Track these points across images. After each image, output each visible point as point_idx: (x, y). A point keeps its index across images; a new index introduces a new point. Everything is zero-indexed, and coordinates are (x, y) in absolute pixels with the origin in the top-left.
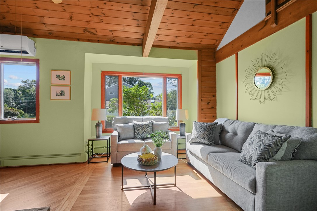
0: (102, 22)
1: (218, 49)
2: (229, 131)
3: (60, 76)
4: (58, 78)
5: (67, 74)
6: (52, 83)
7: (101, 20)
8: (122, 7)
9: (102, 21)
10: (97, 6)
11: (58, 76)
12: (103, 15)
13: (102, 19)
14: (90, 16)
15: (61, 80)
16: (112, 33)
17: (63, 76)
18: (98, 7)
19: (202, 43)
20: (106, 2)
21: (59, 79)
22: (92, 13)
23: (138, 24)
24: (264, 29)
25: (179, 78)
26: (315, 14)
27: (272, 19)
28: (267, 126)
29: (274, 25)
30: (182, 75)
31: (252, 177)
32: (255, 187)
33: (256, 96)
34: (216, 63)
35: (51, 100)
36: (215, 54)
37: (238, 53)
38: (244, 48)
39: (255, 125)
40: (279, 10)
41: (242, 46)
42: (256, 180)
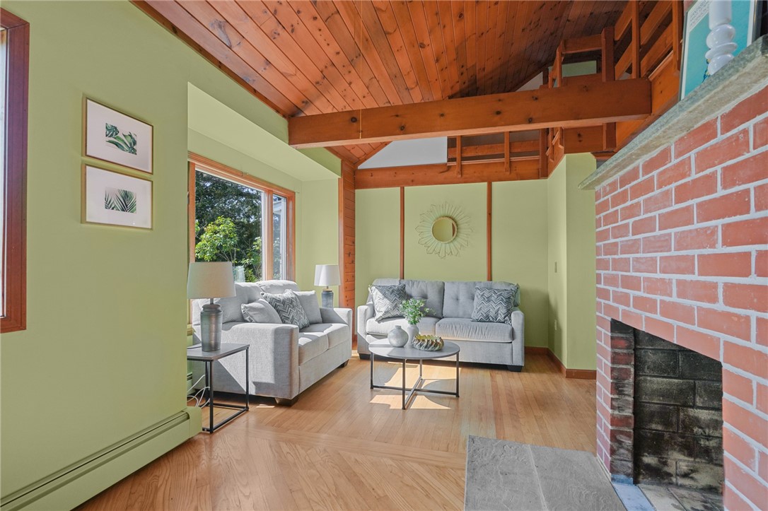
0: (274, 38)
1: (360, 167)
2: (413, 294)
3: (120, 135)
4: (112, 139)
5: (142, 133)
6: (88, 154)
7: (275, 33)
8: (328, 45)
9: (276, 36)
10: (300, 10)
11: (112, 131)
12: (289, 30)
13: (279, 34)
14: (266, 12)
15: (123, 149)
16: (265, 69)
17: (131, 136)
18: (299, 12)
19: (352, 151)
20: (318, 17)
21: (117, 144)
22: (275, 11)
23: (317, 83)
24: (446, 174)
25: (290, 197)
26: (495, 184)
27: (458, 169)
28: (466, 284)
29: (460, 176)
30: (296, 194)
31: (510, 328)
32: (513, 335)
33: (433, 249)
34: (355, 189)
35: (84, 225)
36: (354, 172)
37: (405, 188)
38: (417, 184)
39: (444, 283)
40: (465, 163)
41: (413, 181)
42: (513, 329)
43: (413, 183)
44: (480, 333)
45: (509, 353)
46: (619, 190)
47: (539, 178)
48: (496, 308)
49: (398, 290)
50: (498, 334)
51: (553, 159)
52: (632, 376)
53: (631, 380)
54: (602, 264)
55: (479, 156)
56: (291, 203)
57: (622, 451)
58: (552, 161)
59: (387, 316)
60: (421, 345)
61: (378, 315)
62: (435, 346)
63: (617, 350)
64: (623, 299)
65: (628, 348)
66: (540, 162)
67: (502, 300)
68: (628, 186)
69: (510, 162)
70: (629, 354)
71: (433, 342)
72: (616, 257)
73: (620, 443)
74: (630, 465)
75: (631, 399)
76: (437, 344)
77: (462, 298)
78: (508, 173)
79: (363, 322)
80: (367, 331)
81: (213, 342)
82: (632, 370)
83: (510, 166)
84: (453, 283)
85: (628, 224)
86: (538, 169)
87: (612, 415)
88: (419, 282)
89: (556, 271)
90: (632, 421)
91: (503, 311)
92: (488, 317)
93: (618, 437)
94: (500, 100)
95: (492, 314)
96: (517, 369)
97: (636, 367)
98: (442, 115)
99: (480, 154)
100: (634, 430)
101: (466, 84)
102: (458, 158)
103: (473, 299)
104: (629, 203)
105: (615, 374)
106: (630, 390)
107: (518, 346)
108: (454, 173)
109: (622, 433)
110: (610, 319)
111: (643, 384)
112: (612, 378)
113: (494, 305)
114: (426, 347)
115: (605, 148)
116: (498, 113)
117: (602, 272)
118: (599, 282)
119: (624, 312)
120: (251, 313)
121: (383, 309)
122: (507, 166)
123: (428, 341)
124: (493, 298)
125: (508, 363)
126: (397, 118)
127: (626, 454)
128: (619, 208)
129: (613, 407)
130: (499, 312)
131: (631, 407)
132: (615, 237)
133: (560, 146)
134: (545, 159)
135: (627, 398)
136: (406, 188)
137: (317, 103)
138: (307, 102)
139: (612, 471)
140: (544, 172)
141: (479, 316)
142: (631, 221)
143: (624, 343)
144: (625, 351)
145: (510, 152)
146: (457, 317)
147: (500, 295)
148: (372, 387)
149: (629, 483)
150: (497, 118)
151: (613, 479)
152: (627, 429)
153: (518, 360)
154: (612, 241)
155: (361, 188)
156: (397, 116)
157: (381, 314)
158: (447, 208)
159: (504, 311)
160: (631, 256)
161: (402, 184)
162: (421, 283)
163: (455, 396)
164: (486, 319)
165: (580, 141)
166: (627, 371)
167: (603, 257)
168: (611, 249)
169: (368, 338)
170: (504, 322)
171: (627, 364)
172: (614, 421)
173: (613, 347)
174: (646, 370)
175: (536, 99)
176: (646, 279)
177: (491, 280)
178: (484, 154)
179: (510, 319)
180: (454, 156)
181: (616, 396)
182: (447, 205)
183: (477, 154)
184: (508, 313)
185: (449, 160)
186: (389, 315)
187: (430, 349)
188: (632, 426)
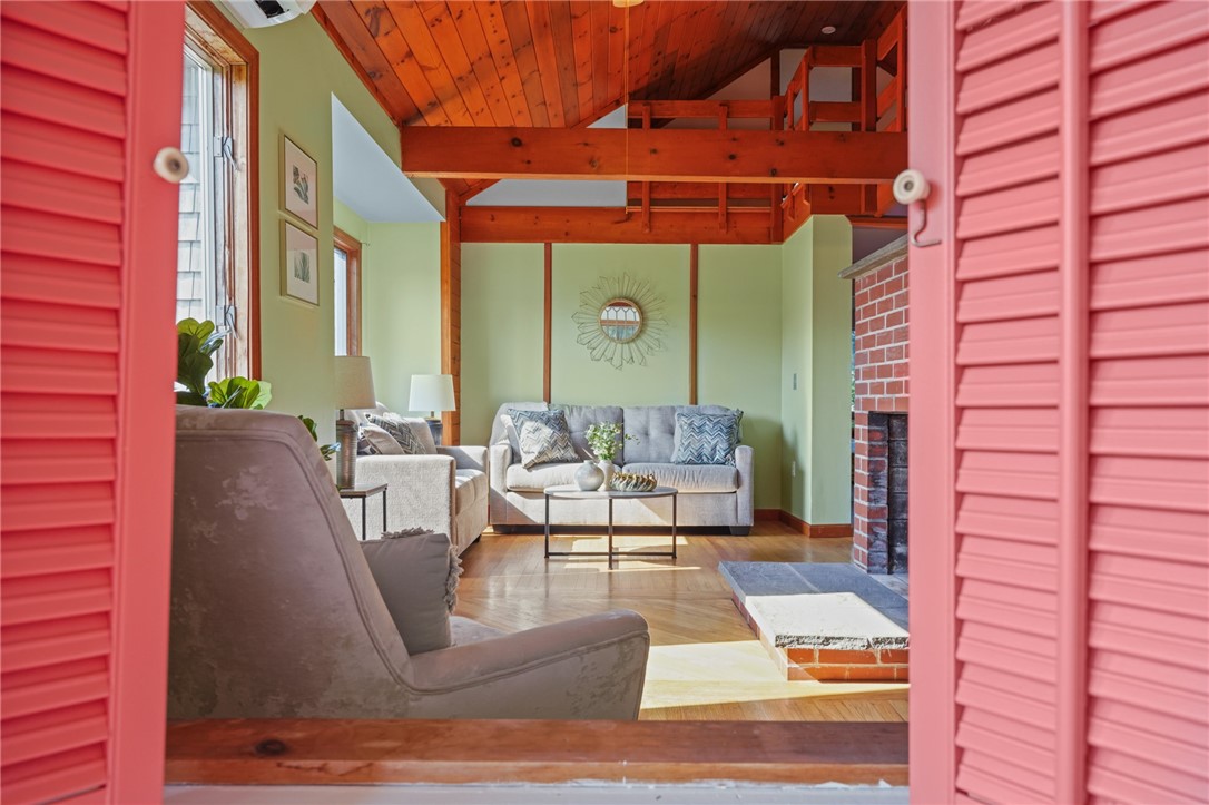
0: (433, 27)
1: (470, 203)
3: (300, 179)
4: (296, 186)
5: (311, 173)
6: (285, 205)
7: (437, 19)
8: (495, 32)
9: (437, 23)
11: (296, 174)
12: (455, 17)
15: (302, 198)
16: (402, 62)
17: (305, 178)
21: (298, 191)
23: (460, 78)
24: (625, 226)
25: (353, 253)
26: (702, 247)
27: (645, 219)
28: (660, 409)
29: (647, 231)
30: (364, 246)
31: (733, 470)
32: (738, 481)
33: (601, 353)
34: (461, 241)
35: (284, 299)
36: (460, 209)
37: (553, 244)
38: (574, 240)
39: (622, 410)
40: (656, 209)
41: (567, 234)
42: (738, 471)
43: (568, 237)
44: (691, 479)
45: (732, 507)
46: (877, 284)
47: (769, 243)
48: (713, 443)
49: (556, 418)
50: (716, 482)
51: (793, 217)
52: (886, 468)
53: (886, 471)
54: (860, 359)
55: (678, 199)
56: (355, 263)
57: (878, 542)
58: (790, 218)
59: (541, 460)
60: (627, 484)
61: (526, 459)
62: (648, 484)
63: (873, 443)
64: (877, 389)
65: (883, 440)
66: (773, 216)
67: (721, 430)
68: (883, 282)
69: (728, 213)
70: (883, 447)
71: (644, 479)
72: (873, 349)
73: (876, 534)
74: (885, 555)
75: (885, 490)
76: (649, 482)
77: (654, 433)
78: (724, 231)
79: (500, 471)
80: (508, 486)
81: (347, 475)
82: (886, 461)
83: (727, 220)
84: (638, 408)
85: (883, 317)
86: (769, 228)
87: (869, 507)
88: (581, 408)
89: (795, 387)
90: (886, 512)
91: (722, 446)
92: (700, 456)
93: (874, 530)
94: (734, 140)
95: (707, 450)
96: (743, 531)
97: (889, 458)
98: (655, 151)
99: (680, 196)
100: (888, 520)
101: (658, 77)
102: (645, 200)
103: (673, 434)
104: (884, 298)
105: (872, 466)
106: (884, 482)
107: (744, 495)
108: (636, 225)
109: (877, 524)
110: (867, 412)
111: (896, 476)
112: (869, 471)
113: (709, 438)
114: (635, 486)
115: (863, 211)
116: (732, 157)
117: (861, 367)
118: (857, 378)
119: (881, 401)
120: (374, 441)
121: (536, 449)
122: (722, 219)
123: (638, 477)
124: (707, 428)
125: (731, 522)
126: (587, 148)
127: (881, 545)
128: (877, 301)
129: (869, 500)
130: (718, 448)
131: (886, 498)
132: (872, 330)
133: (805, 202)
134: (780, 213)
135: (882, 489)
136: (555, 246)
137: (448, 106)
138: (435, 104)
139: (869, 564)
140: (777, 234)
141: (686, 456)
142: (885, 314)
143: (879, 436)
144: (880, 443)
145: (727, 198)
146: (649, 462)
147: (718, 422)
148: (548, 555)
149: (884, 573)
150: (730, 164)
151: (869, 571)
152: (882, 521)
153: (745, 519)
154: (870, 333)
155: (472, 241)
156: (586, 144)
157: (533, 457)
158: (626, 282)
159: (725, 446)
160: (885, 347)
161: (548, 238)
162: (584, 409)
163: (670, 557)
164: (698, 459)
165: (832, 198)
166: (883, 462)
167: (862, 351)
168: (869, 342)
169: (511, 498)
170: (723, 464)
171: (882, 456)
172: (871, 513)
173: (870, 440)
174: (899, 462)
175: (782, 143)
176: (896, 365)
177: (696, 404)
178: (687, 196)
179: (734, 458)
180: (639, 196)
181: (873, 489)
182: (627, 278)
183: (675, 196)
184: (731, 450)
185: (631, 202)
186: (545, 458)
187: (641, 488)
188: (887, 516)
